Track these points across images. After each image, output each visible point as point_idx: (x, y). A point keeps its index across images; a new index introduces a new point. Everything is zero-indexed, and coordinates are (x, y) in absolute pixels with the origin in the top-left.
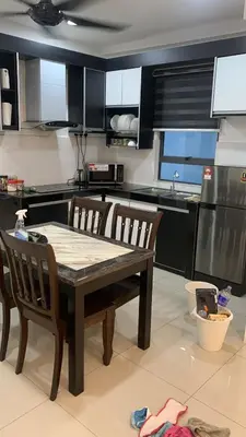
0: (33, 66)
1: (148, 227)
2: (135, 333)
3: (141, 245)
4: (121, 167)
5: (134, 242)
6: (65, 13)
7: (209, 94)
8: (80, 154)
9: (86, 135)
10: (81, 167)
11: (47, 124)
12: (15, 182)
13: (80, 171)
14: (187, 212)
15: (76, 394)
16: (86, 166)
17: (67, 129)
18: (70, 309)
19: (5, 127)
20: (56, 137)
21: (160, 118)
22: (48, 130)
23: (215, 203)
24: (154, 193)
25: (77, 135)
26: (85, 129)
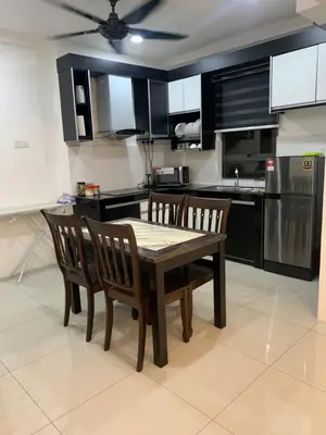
0: (102, 82)
1: (218, 215)
2: (211, 316)
3: (213, 230)
4: (185, 169)
5: (206, 228)
6: (131, 26)
7: (266, 92)
8: (148, 160)
9: (152, 142)
10: (150, 172)
11: (118, 133)
12: (92, 187)
13: (148, 176)
14: (253, 203)
15: (161, 366)
16: (154, 171)
17: (135, 137)
18: (152, 287)
19: (81, 138)
20: (125, 146)
21: (221, 120)
22: (118, 139)
23: (279, 192)
24: (219, 189)
25: (144, 142)
26: (152, 136)
